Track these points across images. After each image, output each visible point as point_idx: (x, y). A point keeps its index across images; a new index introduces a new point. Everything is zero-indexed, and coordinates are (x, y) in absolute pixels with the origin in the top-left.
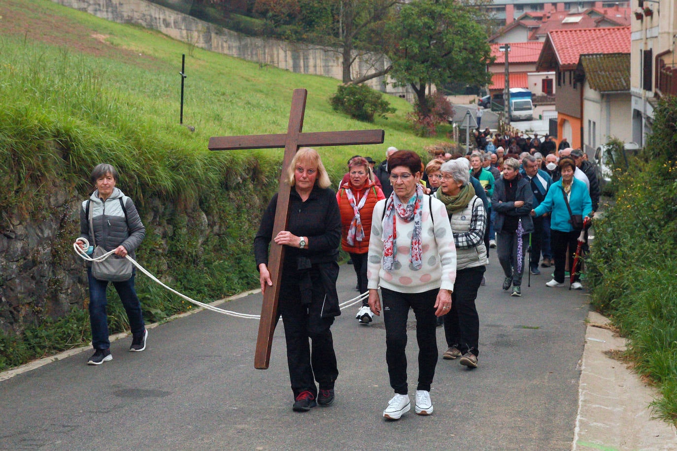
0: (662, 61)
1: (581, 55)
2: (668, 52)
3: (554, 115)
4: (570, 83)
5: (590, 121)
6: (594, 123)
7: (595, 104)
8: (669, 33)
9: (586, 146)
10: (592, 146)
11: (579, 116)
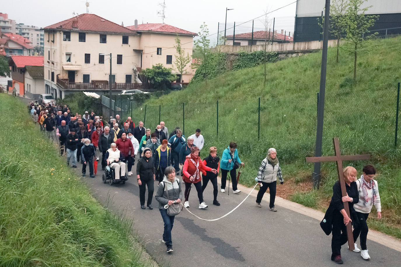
0: (58, 76)
1: (25, 66)
2: (59, 74)
3: (11, 79)
4: (19, 71)
5: (28, 84)
6: (30, 85)
7: (30, 80)
8: (59, 70)
9: (26, 91)
10: (29, 91)
11: (23, 82)
